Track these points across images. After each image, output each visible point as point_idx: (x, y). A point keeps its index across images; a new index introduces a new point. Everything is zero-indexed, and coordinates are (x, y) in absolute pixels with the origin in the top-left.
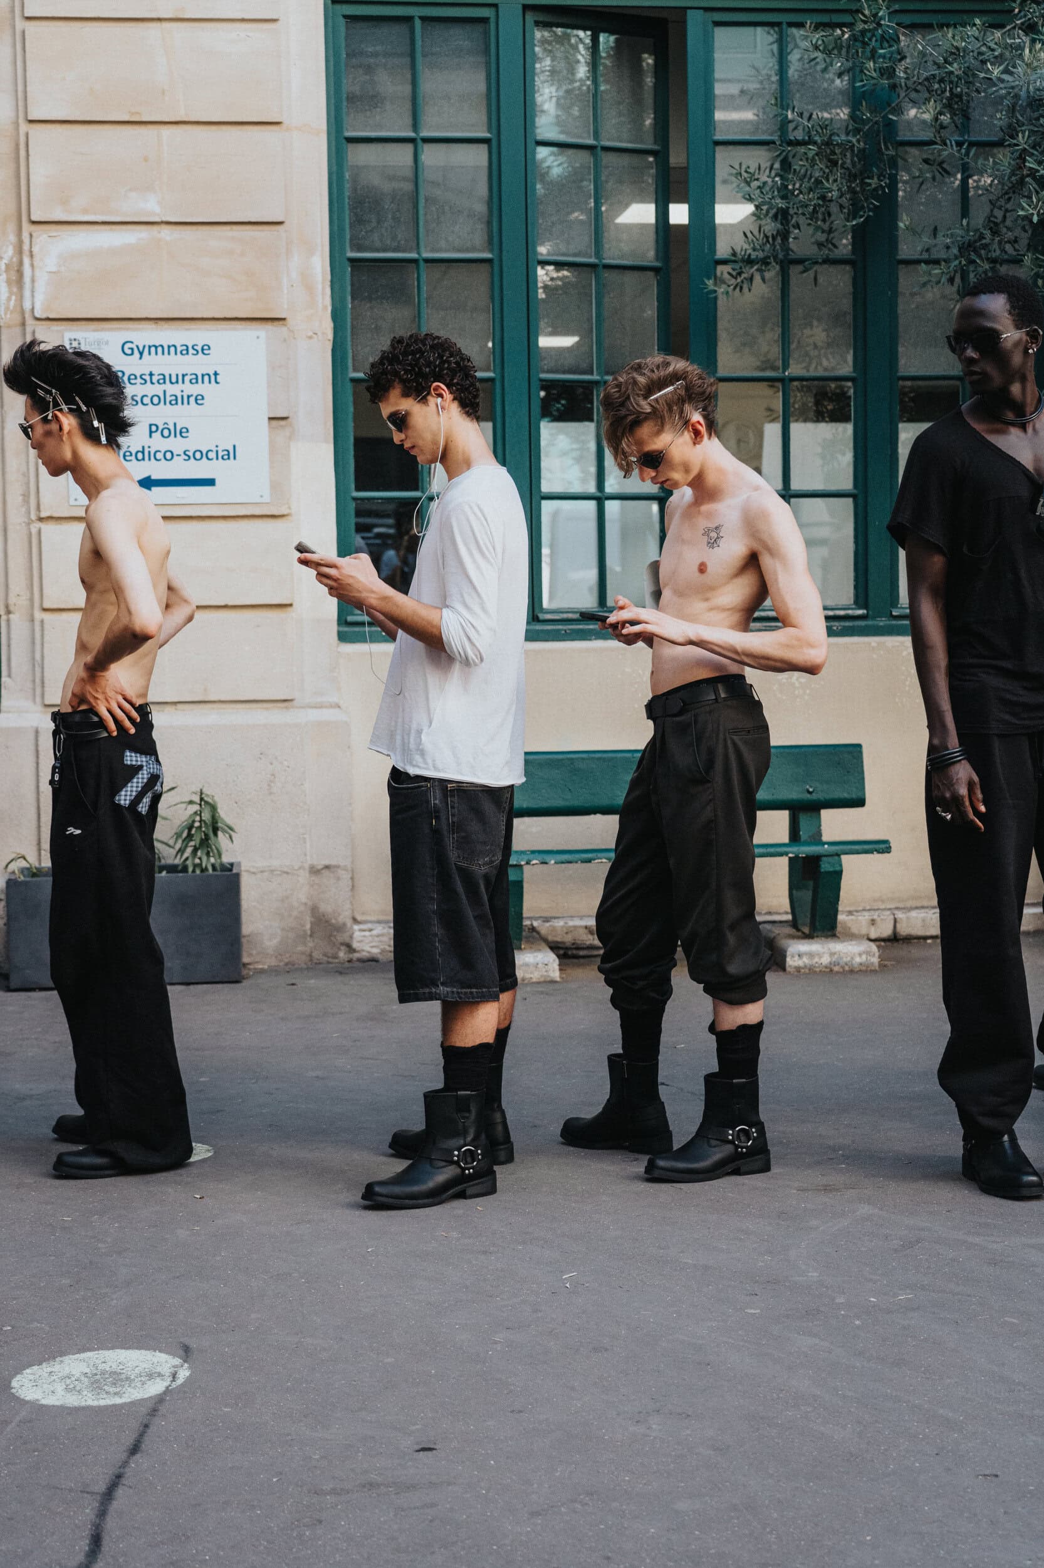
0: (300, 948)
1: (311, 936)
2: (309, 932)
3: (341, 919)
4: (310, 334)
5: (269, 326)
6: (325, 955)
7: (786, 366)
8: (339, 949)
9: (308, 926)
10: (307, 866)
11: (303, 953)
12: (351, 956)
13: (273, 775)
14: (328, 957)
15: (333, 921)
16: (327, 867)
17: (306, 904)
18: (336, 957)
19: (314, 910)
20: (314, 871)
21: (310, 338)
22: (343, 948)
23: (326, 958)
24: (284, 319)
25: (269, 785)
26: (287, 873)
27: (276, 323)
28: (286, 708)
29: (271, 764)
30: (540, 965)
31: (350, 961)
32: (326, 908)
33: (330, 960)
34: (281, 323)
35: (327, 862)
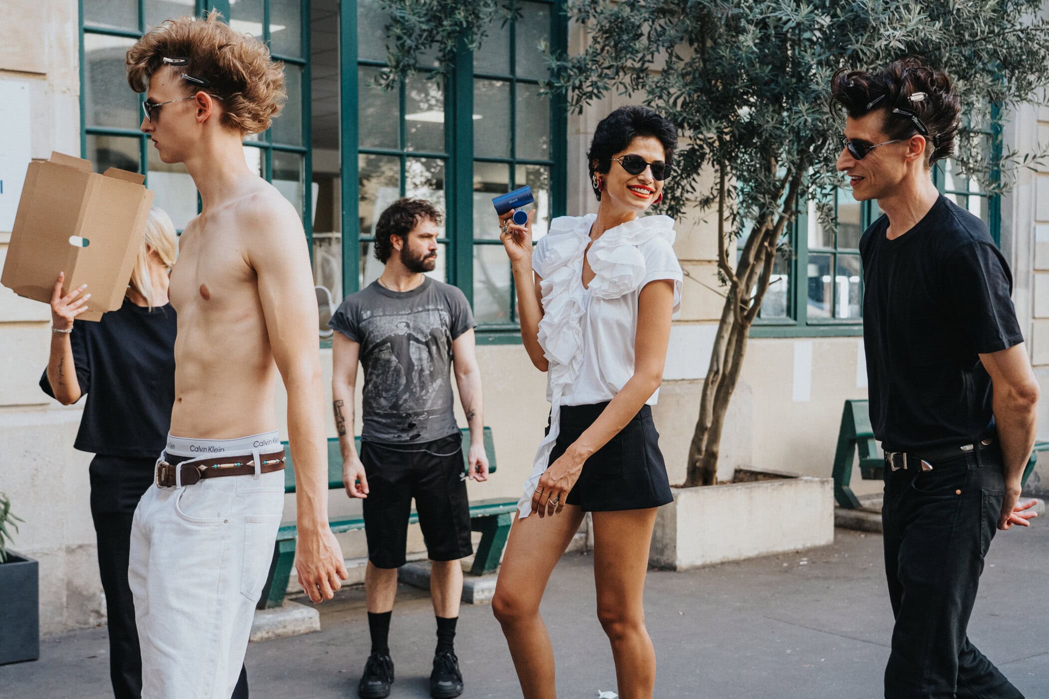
0: (57, 619)
1: (67, 607)
2: (65, 604)
3: (91, 591)
4: (64, 89)
5: (33, 80)
6: (78, 622)
7: (403, 147)
8: (90, 616)
9: (64, 599)
10: (64, 547)
11: (60, 622)
12: (99, 621)
13: (36, 470)
14: (80, 623)
15: (85, 593)
16: (80, 547)
17: (63, 580)
18: (86, 623)
19: (69, 584)
20: (70, 551)
21: (64, 92)
22: (93, 615)
23: (78, 625)
24: (44, 74)
25: (33, 479)
26: (47, 554)
27: (37, 77)
28: (43, 410)
29: (35, 460)
30: (306, 620)
31: (99, 625)
32: (78, 582)
33: (82, 626)
34: (42, 77)
35: (80, 542)
